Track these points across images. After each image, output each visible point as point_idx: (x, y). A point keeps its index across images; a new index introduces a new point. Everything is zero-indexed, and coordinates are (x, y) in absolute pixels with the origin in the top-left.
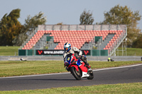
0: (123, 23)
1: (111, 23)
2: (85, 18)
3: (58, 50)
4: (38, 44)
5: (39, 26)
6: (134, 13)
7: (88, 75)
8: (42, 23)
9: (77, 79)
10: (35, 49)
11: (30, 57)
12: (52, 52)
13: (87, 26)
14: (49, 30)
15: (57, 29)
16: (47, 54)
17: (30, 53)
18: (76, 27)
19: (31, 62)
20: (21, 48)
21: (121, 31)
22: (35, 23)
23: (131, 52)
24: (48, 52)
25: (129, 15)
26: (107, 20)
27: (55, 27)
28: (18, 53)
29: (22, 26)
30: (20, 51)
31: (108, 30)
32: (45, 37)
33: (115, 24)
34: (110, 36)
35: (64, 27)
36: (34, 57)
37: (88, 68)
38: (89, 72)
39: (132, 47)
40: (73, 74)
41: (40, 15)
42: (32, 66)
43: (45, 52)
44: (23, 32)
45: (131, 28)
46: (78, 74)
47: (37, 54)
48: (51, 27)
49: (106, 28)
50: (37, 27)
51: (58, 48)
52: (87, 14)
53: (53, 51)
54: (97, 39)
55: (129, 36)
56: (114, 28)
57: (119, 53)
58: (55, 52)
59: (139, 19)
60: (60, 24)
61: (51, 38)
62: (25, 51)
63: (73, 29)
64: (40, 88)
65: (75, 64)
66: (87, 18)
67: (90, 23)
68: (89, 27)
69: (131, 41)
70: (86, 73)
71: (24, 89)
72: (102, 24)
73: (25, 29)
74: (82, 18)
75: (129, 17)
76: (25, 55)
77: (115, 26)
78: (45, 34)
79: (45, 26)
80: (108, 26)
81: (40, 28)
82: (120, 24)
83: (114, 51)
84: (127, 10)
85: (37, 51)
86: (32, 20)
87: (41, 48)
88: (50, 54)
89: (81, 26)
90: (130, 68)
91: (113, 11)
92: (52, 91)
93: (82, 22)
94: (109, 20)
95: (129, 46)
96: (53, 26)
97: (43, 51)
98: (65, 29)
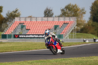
0: (74, 16)
1: (66, 16)
2: (47, 12)
3: (29, 35)
4: (15, 30)
5: (16, 18)
6: (81, 9)
7: (61, 52)
8: (18, 16)
9: (54, 54)
10: (13, 34)
11: (10, 39)
12: (24, 36)
13: (49, 18)
14: (22, 20)
15: (28, 20)
16: (21, 38)
17: (10, 36)
18: (41, 18)
19: (10, 43)
20: (4, 33)
21: (72, 21)
22: (13, 16)
23: (79, 36)
24: (22, 36)
25: (78, 10)
26: (63, 14)
27: (27, 19)
28: (1, 37)
29: (4, 18)
30: (2, 35)
31: (63, 21)
32: (20, 26)
33: (68, 16)
34: (65, 25)
35: (33, 19)
36: (12, 39)
37: (61, 46)
38: (62, 49)
39: (80, 33)
40: (52, 51)
41: (17, 11)
42: (11, 46)
43: (20, 36)
44: (5, 22)
45: (79, 19)
46: (55, 51)
47: (15, 37)
48: (24, 19)
49: (62, 19)
50: (14, 18)
51: (29, 34)
52: (49, 10)
53: (26, 35)
54: (56, 27)
55: (78, 25)
56: (67, 20)
57: (71, 37)
58: (27, 36)
59: (84, 13)
60: (30, 17)
61: (24, 26)
62: (6, 35)
63: (39, 20)
64: (17, 61)
65: (53, 44)
66: (49, 12)
67: (51, 16)
68: (50, 19)
69: (79, 28)
70: (60, 50)
71: (6, 62)
72: (59, 17)
73: (6, 20)
74: (45, 12)
75: (78, 12)
76: (6, 38)
77: (68, 18)
78: (20, 23)
79: (20, 18)
80: (63, 18)
81: (17, 19)
82: (72, 17)
83: (68, 35)
84: (76, 7)
85: (14, 35)
86: (11, 14)
87: (17, 33)
88: (23, 37)
89: (45, 18)
90: (78, 47)
91: (67, 7)
92: (24, 63)
93: (45, 15)
94: (64, 14)
95: (78, 32)
96: (26, 18)
97: (19, 35)
98: (34, 20)
